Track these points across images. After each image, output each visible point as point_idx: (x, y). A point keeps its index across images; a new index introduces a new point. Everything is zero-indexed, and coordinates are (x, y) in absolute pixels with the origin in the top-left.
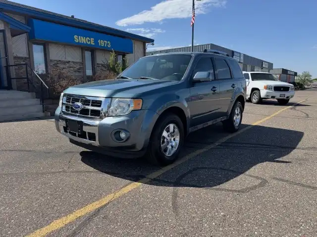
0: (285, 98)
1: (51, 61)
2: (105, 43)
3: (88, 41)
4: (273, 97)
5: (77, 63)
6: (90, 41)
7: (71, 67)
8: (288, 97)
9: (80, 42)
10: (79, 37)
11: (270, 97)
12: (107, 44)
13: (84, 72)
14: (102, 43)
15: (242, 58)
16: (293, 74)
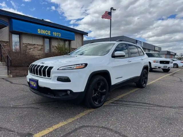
0: (167, 68)
1: (23, 44)
2: (57, 34)
3: (47, 33)
4: (159, 68)
5: (40, 45)
6: (48, 33)
7: (35, 48)
8: (169, 68)
9: (41, 33)
10: (41, 30)
11: (157, 68)
12: (59, 35)
13: (44, 51)
14: (55, 34)
15: (142, 44)
16: (174, 54)
